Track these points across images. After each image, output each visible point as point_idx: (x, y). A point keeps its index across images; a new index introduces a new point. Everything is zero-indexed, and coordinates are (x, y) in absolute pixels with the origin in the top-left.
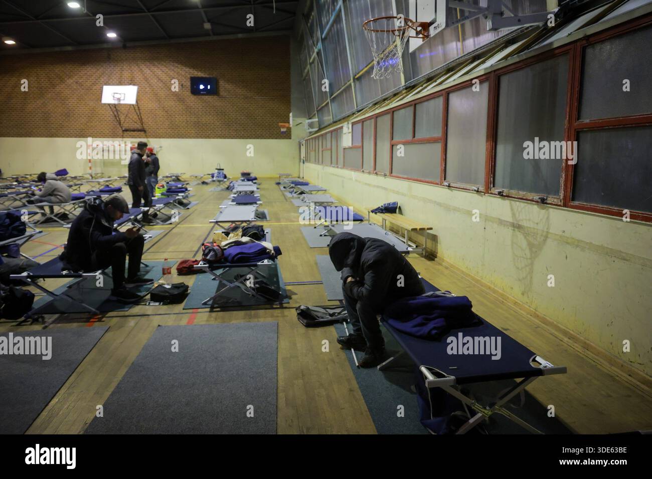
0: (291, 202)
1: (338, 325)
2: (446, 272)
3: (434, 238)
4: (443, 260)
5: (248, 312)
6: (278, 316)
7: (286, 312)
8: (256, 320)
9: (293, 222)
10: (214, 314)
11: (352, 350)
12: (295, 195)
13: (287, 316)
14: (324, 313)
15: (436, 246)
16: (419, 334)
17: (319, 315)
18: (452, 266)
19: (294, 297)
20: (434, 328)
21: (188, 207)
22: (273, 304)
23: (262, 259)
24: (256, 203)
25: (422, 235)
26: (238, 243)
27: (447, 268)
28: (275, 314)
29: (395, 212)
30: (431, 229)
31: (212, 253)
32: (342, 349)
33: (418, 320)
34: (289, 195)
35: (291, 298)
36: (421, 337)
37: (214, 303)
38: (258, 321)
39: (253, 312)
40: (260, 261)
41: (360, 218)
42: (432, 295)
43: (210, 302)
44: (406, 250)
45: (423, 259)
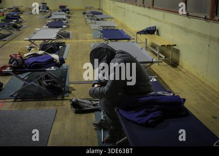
0: (89, 26)
1: (97, 113)
2: (183, 76)
3: (177, 52)
4: (182, 68)
5: (39, 102)
6: (58, 105)
7: (65, 102)
8: (43, 108)
9: (87, 40)
10: (16, 103)
11: (102, 130)
12: (93, 21)
13: (65, 105)
14: (89, 104)
15: (179, 57)
16: (140, 122)
17: (85, 105)
18: (188, 72)
19: (73, 92)
20: (152, 118)
21: (20, 29)
22: (57, 97)
23: (50, 67)
24: (62, 27)
25: (170, 49)
26: (35, 55)
27: (184, 73)
28: (57, 104)
29: (154, 34)
30: (175, 45)
31: (15, 62)
32: (95, 129)
33: (142, 112)
34: (89, 21)
35: (70, 93)
36: (141, 125)
37: (18, 95)
38: (44, 109)
39: (42, 102)
40: (48, 68)
41: (128, 38)
42: (154, 94)
43: (15, 95)
44: (151, 61)
45: (169, 66)
